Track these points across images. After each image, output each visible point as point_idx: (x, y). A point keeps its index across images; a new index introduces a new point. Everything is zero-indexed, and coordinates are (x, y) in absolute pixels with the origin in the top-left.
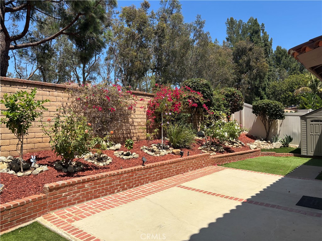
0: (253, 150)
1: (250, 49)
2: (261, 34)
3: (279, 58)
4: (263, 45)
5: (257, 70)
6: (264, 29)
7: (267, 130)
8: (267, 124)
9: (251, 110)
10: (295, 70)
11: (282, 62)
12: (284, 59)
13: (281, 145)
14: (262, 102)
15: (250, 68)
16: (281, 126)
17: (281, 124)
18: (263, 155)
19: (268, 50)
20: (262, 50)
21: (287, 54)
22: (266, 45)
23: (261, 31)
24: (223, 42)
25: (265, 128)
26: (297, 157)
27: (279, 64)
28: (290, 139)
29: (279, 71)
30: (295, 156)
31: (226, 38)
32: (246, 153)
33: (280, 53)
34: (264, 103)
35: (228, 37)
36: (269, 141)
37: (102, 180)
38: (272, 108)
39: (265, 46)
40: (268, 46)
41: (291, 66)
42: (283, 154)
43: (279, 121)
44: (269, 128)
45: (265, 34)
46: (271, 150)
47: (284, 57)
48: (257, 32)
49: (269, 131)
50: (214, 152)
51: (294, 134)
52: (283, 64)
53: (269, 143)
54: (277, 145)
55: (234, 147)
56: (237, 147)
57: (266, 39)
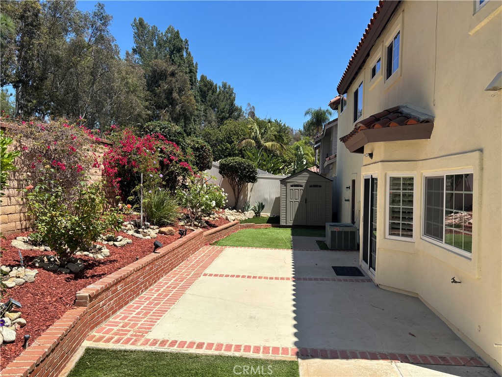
0: (232, 223)
1: (173, 74)
2: (185, 54)
3: (205, 92)
4: (188, 70)
5: (182, 107)
6: (188, 48)
7: (236, 196)
8: (236, 188)
9: (218, 170)
10: (224, 112)
11: (208, 99)
12: (211, 95)
13: (254, 214)
14: (234, 159)
15: (172, 102)
16: (251, 191)
17: (252, 188)
18: (242, 227)
19: (194, 80)
20: (187, 77)
21: (214, 88)
22: (191, 71)
23: (185, 50)
24: (126, 54)
25: (234, 193)
26: (276, 228)
27: (204, 100)
28: (262, 207)
29: (205, 110)
30: (273, 226)
31: (133, 49)
32: (231, 226)
33: (206, 86)
34: (236, 162)
35: (135, 48)
36: (240, 210)
37: (131, 278)
38: (245, 169)
39: (189, 73)
40: (193, 73)
41: (219, 107)
42: (262, 225)
43: (250, 185)
44: (239, 193)
45: (189, 54)
46: (246, 221)
47: (210, 92)
48: (179, 50)
49: (238, 197)
50: (199, 228)
51: (265, 200)
52: (209, 101)
53: (240, 212)
54: (250, 214)
55: (211, 219)
56: (214, 219)
57: (190, 64)
